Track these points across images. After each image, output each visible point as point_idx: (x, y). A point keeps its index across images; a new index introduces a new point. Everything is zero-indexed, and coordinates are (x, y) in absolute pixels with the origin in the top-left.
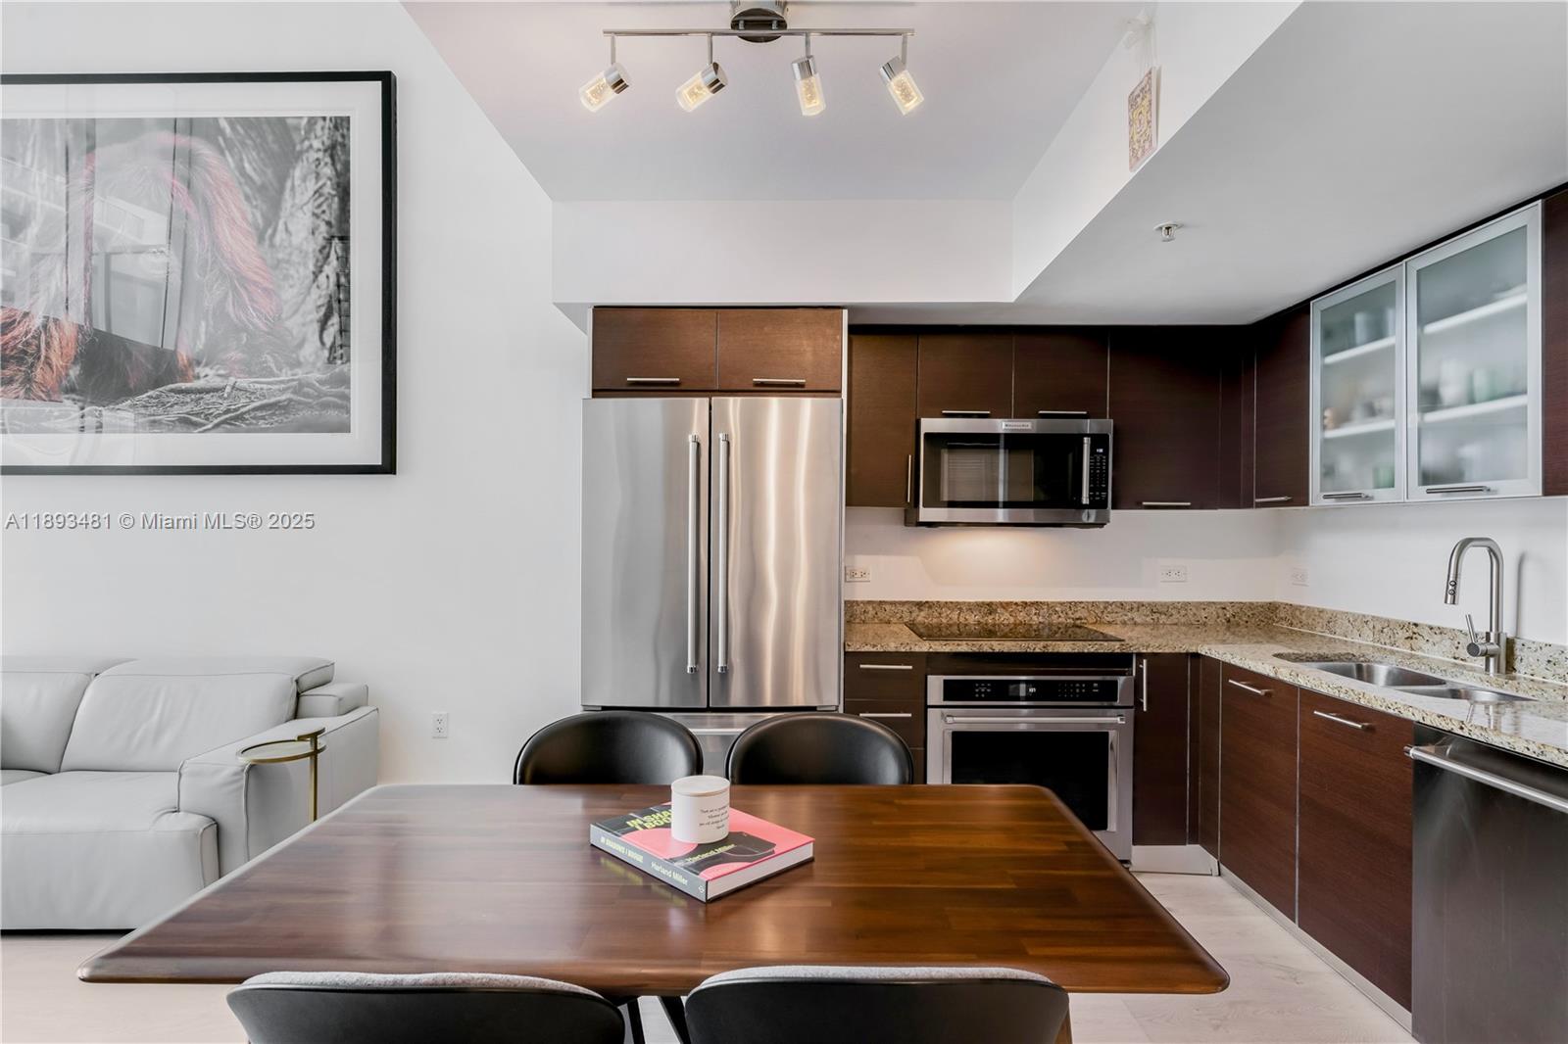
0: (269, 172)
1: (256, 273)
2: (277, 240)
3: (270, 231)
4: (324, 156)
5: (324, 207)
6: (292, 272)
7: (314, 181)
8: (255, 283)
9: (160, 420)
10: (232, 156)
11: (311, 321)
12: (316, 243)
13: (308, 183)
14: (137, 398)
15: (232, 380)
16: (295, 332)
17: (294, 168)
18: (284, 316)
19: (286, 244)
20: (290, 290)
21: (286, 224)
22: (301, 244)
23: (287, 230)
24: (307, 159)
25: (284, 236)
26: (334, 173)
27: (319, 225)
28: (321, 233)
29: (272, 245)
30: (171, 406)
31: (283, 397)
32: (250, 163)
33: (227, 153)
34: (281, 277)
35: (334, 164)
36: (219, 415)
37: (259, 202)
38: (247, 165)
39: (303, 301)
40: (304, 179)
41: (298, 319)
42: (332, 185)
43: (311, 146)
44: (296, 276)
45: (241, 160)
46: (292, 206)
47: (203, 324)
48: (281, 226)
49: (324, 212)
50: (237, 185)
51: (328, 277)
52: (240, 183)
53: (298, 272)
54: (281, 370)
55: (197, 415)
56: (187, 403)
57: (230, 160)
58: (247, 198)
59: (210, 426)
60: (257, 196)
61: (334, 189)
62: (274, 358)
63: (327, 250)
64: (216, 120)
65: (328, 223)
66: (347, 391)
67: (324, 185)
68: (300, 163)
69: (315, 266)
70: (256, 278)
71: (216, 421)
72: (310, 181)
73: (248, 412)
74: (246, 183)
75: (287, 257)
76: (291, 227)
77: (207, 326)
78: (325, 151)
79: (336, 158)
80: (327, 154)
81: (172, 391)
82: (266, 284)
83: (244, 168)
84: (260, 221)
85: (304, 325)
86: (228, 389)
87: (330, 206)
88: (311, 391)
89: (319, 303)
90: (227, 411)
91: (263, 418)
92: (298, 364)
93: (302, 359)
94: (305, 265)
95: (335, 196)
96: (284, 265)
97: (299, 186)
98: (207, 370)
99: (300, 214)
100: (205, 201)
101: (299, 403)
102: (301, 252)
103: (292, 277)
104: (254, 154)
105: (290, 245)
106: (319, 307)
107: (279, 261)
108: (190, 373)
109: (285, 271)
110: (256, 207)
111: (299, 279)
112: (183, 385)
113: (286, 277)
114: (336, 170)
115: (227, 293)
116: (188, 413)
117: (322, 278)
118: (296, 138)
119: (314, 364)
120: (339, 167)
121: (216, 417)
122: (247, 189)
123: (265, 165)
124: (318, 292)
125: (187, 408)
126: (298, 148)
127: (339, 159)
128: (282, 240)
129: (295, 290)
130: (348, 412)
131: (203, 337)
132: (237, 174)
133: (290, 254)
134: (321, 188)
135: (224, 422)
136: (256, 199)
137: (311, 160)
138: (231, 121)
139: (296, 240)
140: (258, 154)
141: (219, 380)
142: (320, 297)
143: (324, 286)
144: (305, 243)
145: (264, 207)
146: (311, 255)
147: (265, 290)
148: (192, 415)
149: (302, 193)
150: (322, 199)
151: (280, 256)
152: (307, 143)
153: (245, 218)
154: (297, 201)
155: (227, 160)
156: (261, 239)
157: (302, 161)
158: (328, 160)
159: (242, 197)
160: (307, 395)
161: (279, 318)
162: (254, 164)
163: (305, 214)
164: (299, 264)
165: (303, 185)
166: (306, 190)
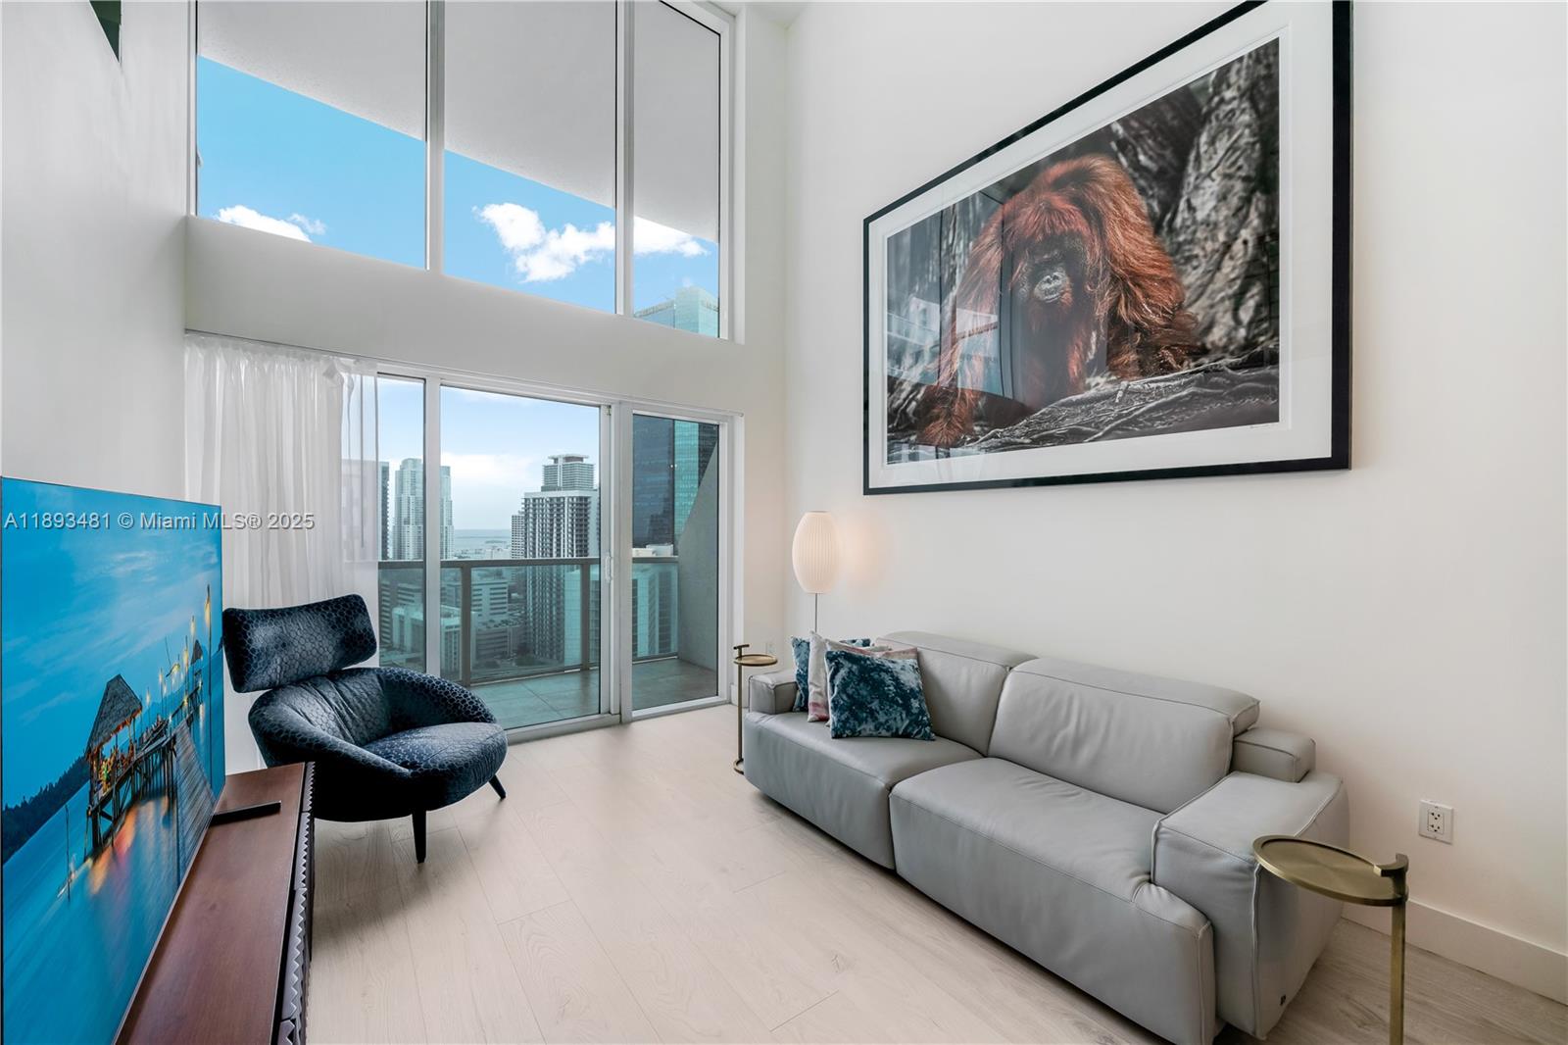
0: (1168, 153)
1: (1153, 267)
2: (1178, 221)
3: (1169, 216)
4: (1241, 103)
5: (1241, 162)
6: (1197, 251)
7: (1226, 137)
8: (1152, 278)
9: (1052, 434)
10: (1125, 155)
11: (1222, 300)
12: (1229, 209)
13: (1218, 145)
14: (1032, 417)
15: (1124, 383)
16: (1200, 318)
17: (1199, 135)
18: (1185, 303)
19: (1189, 223)
20: (1194, 272)
21: (1188, 201)
22: (1209, 215)
23: (1191, 208)
24: (1217, 117)
25: (1186, 215)
26: (1254, 116)
27: (1233, 187)
28: (1235, 194)
29: (1172, 230)
30: (1063, 420)
31: (1184, 393)
32: (1145, 154)
33: (1120, 155)
34: (1182, 261)
35: (1254, 106)
36: (1110, 422)
37: (1156, 190)
38: (1142, 157)
39: (1211, 281)
40: (1212, 142)
41: (1204, 302)
42: (1251, 132)
43: (1222, 101)
44: (1201, 253)
45: (1136, 155)
46: (1197, 178)
47: (1094, 334)
48: (1182, 205)
49: (1240, 168)
50: (1131, 183)
51: (1245, 242)
52: (1134, 179)
53: (1203, 249)
54: (1181, 364)
55: (1088, 424)
56: (1078, 414)
57: (1123, 160)
58: (1142, 191)
59: (1100, 434)
60: (1154, 184)
61: (1254, 135)
62: (1174, 353)
63: (1244, 211)
64: (1109, 127)
65: (1246, 179)
66: (1273, 371)
67: (1240, 136)
68: (1207, 127)
69: (1228, 234)
70: (1152, 271)
71: (1107, 428)
72: (1221, 140)
73: (1142, 414)
74: (1141, 176)
75: (1189, 238)
76: (1195, 202)
77: (1098, 336)
78: (1242, 96)
79: (1258, 97)
80: (1244, 99)
81: (1063, 405)
82: (1165, 274)
83: (1139, 161)
84: (1157, 209)
85: (1212, 306)
86: (1120, 394)
87: (1246, 159)
88: (1220, 380)
89: (1232, 276)
90: (1120, 416)
91: (1160, 418)
92: (1204, 351)
93: (1209, 346)
94: (1214, 238)
95: (1254, 144)
96: (1187, 247)
97: (1206, 152)
98: (1098, 379)
99: (1208, 183)
100: (1096, 212)
101: (1205, 395)
102: (1208, 225)
103: (1196, 256)
104: (1150, 142)
105: (1194, 222)
106: (1234, 280)
107: (1180, 245)
108: (1081, 385)
109: (1187, 254)
110: (1152, 196)
111: (1205, 256)
112: (1074, 398)
113: (1188, 259)
114: (1257, 111)
115: (1119, 298)
116: (1078, 424)
117: (1238, 246)
118: (1202, 100)
119: (1225, 349)
120: (1261, 106)
121: (1107, 424)
122: (1142, 182)
123: (1163, 147)
124: (1232, 263)
125: (1078, 420)
126: (1205, 110)
127: (1263, 97)
128: (1184, 220)
129: (1200, 270)
130: (1275, 396)
131: (1094, 347)
132: (1131, 170)
133: (1195, 232)
134: (1236, 141)
135: (1116, 428)
136: (1152, 188)
137: (1221, 116)
138: (1124, 121)
139: (1200, 216)
140: (1155, 140)
141: (1109, 386)
142: (1234, 268)
143: (1240, 254)
144: (1213, 214)
145: (1162, 193)
146: (1222, 224)
147: (1164, 281)
148: (1083, 425)
149: (1211, 158)
150: (1238, 153)
151: (1181, 238)
152: (1216, 99)
153: (1139, 213)
154: (1203, 170)
155: (1119, 163)
156: (1157, 229)
157: (1210, 122)
158: (1246, 105)
159: (1136, 192)
160: (1216, 385)
161: (1180, 307)
162: (1151, 153)
163: (1213, 180)
164: (1206, 239)
165: (1211, 149)
166: (1216, 153)
